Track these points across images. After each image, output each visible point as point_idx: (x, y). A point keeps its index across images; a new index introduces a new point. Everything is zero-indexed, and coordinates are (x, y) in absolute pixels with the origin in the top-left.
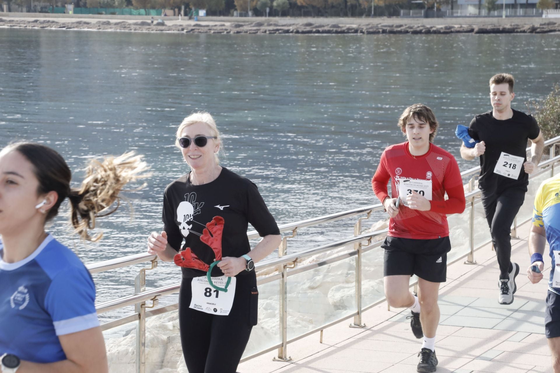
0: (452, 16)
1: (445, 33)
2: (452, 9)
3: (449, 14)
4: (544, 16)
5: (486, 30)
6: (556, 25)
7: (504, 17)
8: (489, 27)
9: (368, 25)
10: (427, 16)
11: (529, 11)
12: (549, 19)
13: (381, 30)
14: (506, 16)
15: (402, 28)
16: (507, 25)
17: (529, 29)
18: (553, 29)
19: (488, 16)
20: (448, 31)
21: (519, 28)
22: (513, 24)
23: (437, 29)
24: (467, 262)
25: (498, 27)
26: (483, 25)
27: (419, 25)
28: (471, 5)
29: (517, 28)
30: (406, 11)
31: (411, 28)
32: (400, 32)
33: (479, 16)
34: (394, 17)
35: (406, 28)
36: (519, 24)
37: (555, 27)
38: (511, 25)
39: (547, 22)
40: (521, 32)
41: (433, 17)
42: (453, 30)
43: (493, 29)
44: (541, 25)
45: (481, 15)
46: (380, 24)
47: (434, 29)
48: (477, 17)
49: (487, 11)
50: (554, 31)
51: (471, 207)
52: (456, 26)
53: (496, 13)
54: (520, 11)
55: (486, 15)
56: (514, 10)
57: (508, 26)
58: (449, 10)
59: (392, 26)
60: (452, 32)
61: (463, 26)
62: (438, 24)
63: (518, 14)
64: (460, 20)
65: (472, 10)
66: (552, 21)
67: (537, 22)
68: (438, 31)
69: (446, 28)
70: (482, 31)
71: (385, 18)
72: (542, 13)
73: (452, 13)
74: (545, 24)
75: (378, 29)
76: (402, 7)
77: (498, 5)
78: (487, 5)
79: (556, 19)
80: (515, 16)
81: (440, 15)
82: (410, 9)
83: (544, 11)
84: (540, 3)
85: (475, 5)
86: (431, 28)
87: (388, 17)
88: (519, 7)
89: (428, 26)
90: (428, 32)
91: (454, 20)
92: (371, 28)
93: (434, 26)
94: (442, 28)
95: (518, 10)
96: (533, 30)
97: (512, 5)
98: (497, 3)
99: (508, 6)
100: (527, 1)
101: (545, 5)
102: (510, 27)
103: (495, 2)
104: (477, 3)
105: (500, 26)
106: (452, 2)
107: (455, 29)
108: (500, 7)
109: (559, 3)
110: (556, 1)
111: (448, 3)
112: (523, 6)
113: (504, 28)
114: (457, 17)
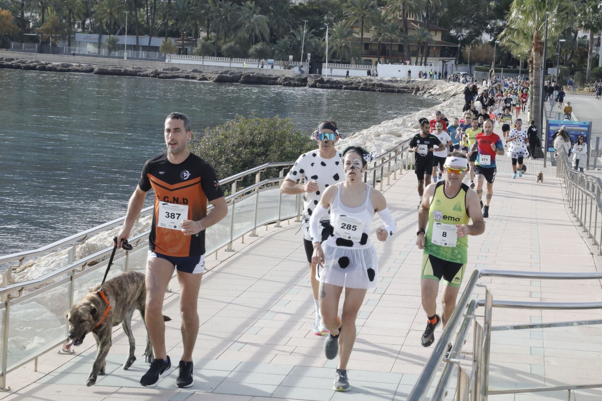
0: (69, 53)
1: (61, 71)
2: (69, 45)
3: (66, 51)
4: (167, 61)
5: (107, 71)
6: (180, 71)
7: (125, 58)
8: (110, 68)
10: (41, 51)
11: (152, 54)
14: (128, 58)
15: (13, 62)
16: (129, 67)
17: (152, 73)
18: (176, 75)
19: (109, 56)
20: (65, 69)
21: (142, 72)
22: (135, 67)
23: (53, 66)
25: (120, 69)
26: (104, 66)
27: (33, 60)
28: (90, 42)
29: (139, 71)
30: (18, 44)
31: (24, 63)
32: (11, 67)
33: (98, 55)
34: (4, 49)
35: (17, 62)
36: (141, 67)
37: (179, 73)
38: (133, 68)
39: (170, 67)
40: (143, 76)
41: (48, 52)
42: (70, 68)
43: (114, 71)
44: (164, 70)
45: (101, 54)
47: (50, 66)
48: (96, 56)
49: (107, 51)
50: (178, 77)
52: (74, 64)
53: (117, 54)
54: (143, 54)
55: (106, 55)
56: (136, 52)
57: (130, 69)
58: (66, 46)
59: (2, 59)
60: (69, 71)
61: (82, 65)
62: (55, 60)
63: (140, 56)
64: (78, 58)
65: (91, 48)
66: (175, 66)
67: (160, 67)
68: (53, 68)
69: (63, 65)
70: (102, 72)
72: (165, 58)
73: (69, 50)
74: (168, 69)
76: (12, 39)
77: (119, 45)
78: (107, 44)
79: (179, 64)
80: (137, 58)
81: (56, 51)
82: (22, 42)
84: (162, 47)
85: (94, 44)
86: (47, 64)
88: (141, 48)
89: (43, 62)
90: (43, 68)
91: (72, 58)
93: (50, 62)
94: (58, 65)
95: (140, 52)
96: (156, 75)
97: (134, 46)
98: (118, 43)
99: (130, 47)
100: (150, 43)
101: (168, 49)
102: (132, 69)
103: (116, 42)
104: (97, 41)
105: (121, 68)
106: (70, 38)
107: (73, 67)
108: (122, 47)
109: (182, 49)
110: (179, 46)
111: (64, 39)
112: (145, 48)
113: (126, 71)
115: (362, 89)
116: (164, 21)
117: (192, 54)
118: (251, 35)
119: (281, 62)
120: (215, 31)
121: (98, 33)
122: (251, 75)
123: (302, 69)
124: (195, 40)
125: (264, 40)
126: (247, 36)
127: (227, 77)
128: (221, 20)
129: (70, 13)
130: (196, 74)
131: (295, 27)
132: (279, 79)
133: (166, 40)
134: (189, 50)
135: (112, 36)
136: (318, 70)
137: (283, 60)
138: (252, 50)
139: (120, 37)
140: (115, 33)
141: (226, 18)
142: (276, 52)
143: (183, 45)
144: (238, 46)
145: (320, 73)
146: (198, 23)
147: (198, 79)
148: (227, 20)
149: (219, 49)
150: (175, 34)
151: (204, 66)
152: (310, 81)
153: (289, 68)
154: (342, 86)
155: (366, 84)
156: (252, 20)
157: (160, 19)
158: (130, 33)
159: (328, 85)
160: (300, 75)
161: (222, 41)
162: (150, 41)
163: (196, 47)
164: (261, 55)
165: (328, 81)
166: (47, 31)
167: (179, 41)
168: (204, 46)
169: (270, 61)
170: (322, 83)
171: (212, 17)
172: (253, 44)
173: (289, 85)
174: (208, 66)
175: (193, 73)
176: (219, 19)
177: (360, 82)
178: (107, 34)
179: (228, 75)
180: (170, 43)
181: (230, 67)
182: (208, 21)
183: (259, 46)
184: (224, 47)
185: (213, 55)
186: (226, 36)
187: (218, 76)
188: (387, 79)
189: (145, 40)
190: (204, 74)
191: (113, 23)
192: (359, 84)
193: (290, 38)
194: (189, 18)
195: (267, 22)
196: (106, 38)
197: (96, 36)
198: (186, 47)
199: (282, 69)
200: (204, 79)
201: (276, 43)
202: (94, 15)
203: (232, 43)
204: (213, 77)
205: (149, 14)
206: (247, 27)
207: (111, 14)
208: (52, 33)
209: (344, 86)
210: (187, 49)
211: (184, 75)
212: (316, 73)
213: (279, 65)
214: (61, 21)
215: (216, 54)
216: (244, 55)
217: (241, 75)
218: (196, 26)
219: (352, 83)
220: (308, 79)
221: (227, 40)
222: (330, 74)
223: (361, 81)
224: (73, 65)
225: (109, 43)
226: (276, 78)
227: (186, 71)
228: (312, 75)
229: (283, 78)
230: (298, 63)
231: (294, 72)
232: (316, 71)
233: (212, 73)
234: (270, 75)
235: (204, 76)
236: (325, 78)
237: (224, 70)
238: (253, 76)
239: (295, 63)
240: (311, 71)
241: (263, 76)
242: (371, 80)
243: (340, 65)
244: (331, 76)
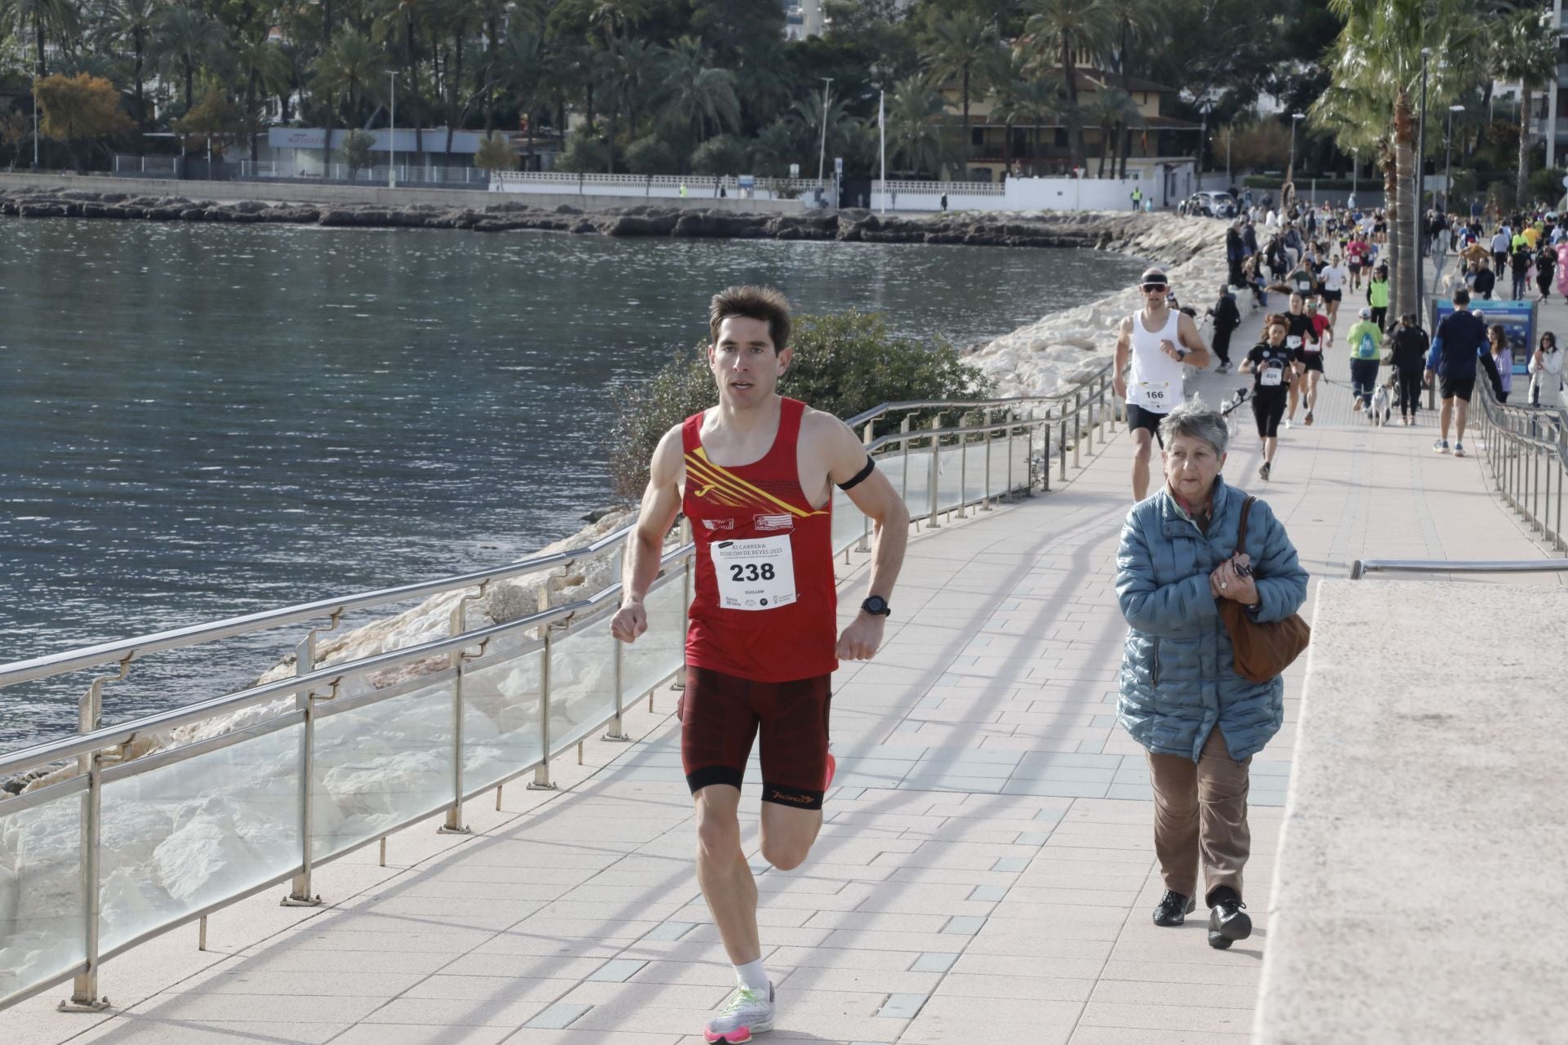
0: (256, 179)
1: (242, 220)
2: (255, 157)
3: (246, 173)
4: (492, 187)
5: (351, 215)
6: (527, 212)
7: (392, 185)
8: (358, 210)
9: (29, 191)
10: (186, 174)
11: (454, 171)
12: (508, 195)
13: (65, 207)
14: (398, 184)
15: (123, 203)
16: (403, 206)
17: (460, 218)
18: (519, 220)
19: (351, 180)
20: (251, 215)
21: (436, 216)
22: (419, 204)
23: (221, 208)
25: (382, 211)
26: (343, 205)
27: (172, 197)
28: (304, 149)
29: (429, 216)
30: (130, 158)
31: (149, 204)
32: (120, 215)
33: (326, 179)
34: (97, 173)
35: (135, 203)
36: (434, 204)
37: (524, 216)
38: (414, 208)
39: (503, 202)
40: (441, 226)
41: (203, 177)
42: (262, 212)
43: (370, 215)
44: (489, 209)
45: (331, 177)
46: (62, 189)
47: (214, 209)
48: (321, 182)
49: (346, 167)
50: (524, 225)
52: (272, 204)
53: (370, 174)
54: (433, 173)
55: (345, 177)
56: (415, 168)
57: (406, 210)
58: (246, 160)
59: (96, 197)
60: (260, 219)
61: (289, 204)
62: (225, 195)
63: (427, 180)
64: (279, 188)
65: (306, 163)
66: (515, 200)
67: (477, 202)
68: (222, 214)
69: (244, 207)
70: (337, 220)
71: (71, 173)
72: (487, 181)
73: (255, 169)
74: (498, 208)
75: (56, 203)
76: (117, 147)
77: (375, 152)
78: (347, 151)
79: (524, 195)
80: (420, 184)
81: (223, 173)
82: (140, 153)
83: (492, 174)
84: (481, 153)
85: (314, 152)
86: (205, 205)
87: (80, 174)
88: (428, 160)
89: (196, 201)
90: (197, 215)
91: (262, 188)
92: (38, 200)
93: (213, 200)
94: (232, 207)
95: (427, 168)
96: (471, 222)
97: (411, 154)
98: (374, 147)
99: (401, 157)
100: (449, 147)
101: (494, 160)
102: (411, 212)
103: (369, 146)
104: (321, 145)
105: (385, 208)
106: (254, 140)
107: (270, 210)
108: (381, 159)
109: (527, 157)
110: (521, 149)
111: (242, 143)
112: (439, 159)
113: (397, 215)
114: (269, 180)
115: (972, 241)
116: (478, 89)
117: (552, 168)
118: (694, 119)
119: (771, 181)
120: (604, 112)
121: (322, 125)
122: (701, 215)
123: (823, 196)
124: (557, 133)
125: (727, 129)
126: (686, 121)
127: (641, 222)
128: (620, 84)
129: (253, 79)
130: (567, 218)
131: (801, 94)
132: (769, 223)
133: (490, 137)
134: (545, 158)
135: (357, 130)
136: (860, 198)
137: (775, 176)
138: (699, 154)
139: (376, 134)
140: (362, 125)
141: (634, 78)
142: (758, 156)
143: (530, 147)
144: (664, 146)
145: (867, 204)
146: (565, 92)
147: (572, 228)
148: (635, 85)
149: (618, 153)
150: (506, 121)
151: (584, 196)
152: (845, 226)
153: (792, 195)
154: (923, 235)
155: (980, 229)
156: (697, 82)
157: (467, 86)
158: (402, 122)
159: (889, 233)
160: (820, 212)
161: (625, 135)
162: (450, 141)
163: (563, 150)
164: (721, 166)
165: (889, 225)
166: (202, 124)
167: (518, 136)
168: (581, 149)
169: (745, 179)
170: (873, 230)
171: (599, 76)
172: (700, 141)
173: (795, 235)
174: (594, 197)
175: (558, 216)
176: (616, 83)
177: (965, 225)
178: (342, 126)
179: (644, 217)
180: (500, 145)
181: (648, 199)
182: (590, 88)
183: (715, 144)
184: (632, 149)
185: (604, 170)
186: (634, 121)
187: (622, 222)
188: (1029, 214)
189: (436, 139)
190: (586, 216)
191: (358, 99)
192: (964, 229)
193: (789, 122)
194: (542, 81)
195: (731, 84)
196: (342, 136)
197: (317, 134)
198: (536, 153)
199: (775, 198)
200: (586, 228)
201: (756, 136)
202: (312, 82)
203: (651, 140)
204: (608, 223)
205: (441, 74)
206: (686, 99)
207: (353, 77)
208: (213, 130)
209: (928, 235)
210: (539, 157)
211: (537, 220)
212: (857, 206)
213: (767, 188)
214: (231, 100)
215: (610, 167)
216: (679, 167)
217: (678, 216)
218: (560, 101)
219: (947, 228)
220: (840, 221)
221: (637, 131)
222: (890, 206)
223: (968, 221)
224: (268, 207)
225: (351, 148)
226: (763, 222)
227: (542, 210)
228: (849, 210)
229: (780, 219)
230: (811, 182)
231: (804, 204)
232: (857, 200)
233: (606, 213)
234: (746, 214)
235: (585, 221)
236: (882, 218)
237: (635, 205)
238: (706, 219)
239: (805, 182)
240: (845, 201)
241: (730, 218)
242: (993, 219)
243: (916, 185)
244: (893, 210)
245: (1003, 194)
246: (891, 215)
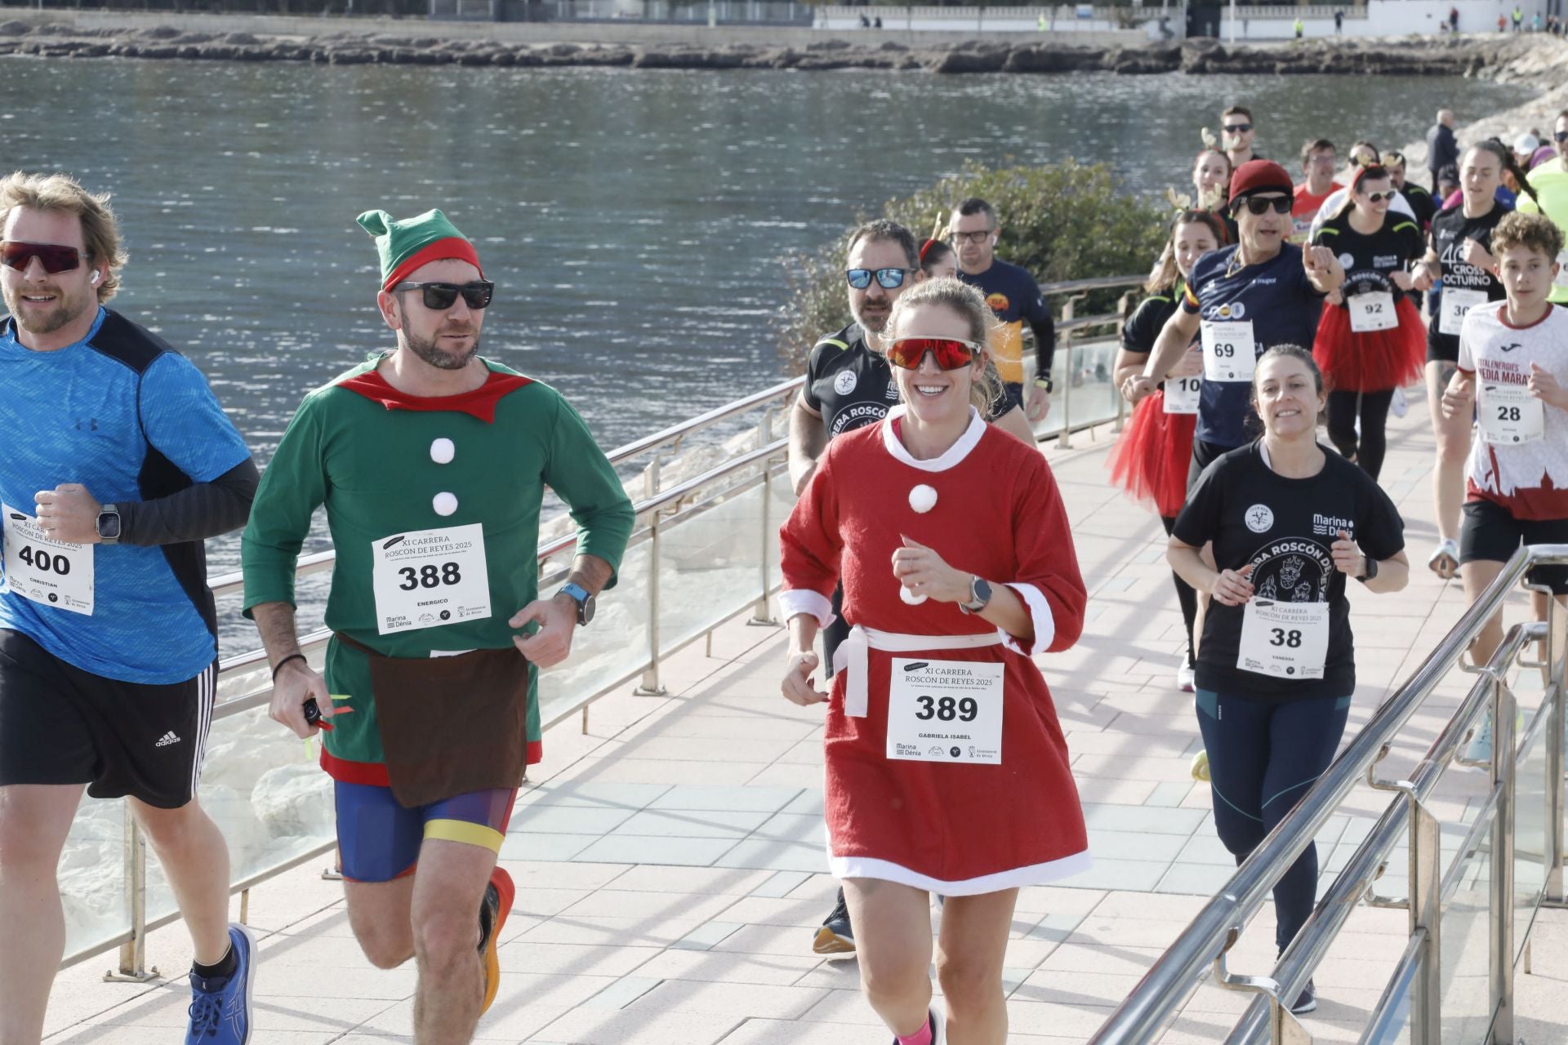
0: (571, 18)
1: (554, 63)
3: (564, 13)
4: (817, 24)
5: (665, 57)
6: (850, 49)
7: (712, 24)
8: (674, 52)
9: (340, 37)
10: (502, 16)
11: (778, 8)
12: (831, 32)
13: (375, 53)
14: (719, 23)
15: (435, 48)
16: (721, 46)
17: (780, 58)
18: (841, 59)
19: (670, 20)
20: (564, 58)
21: (754, 56)
22: (737, 44)
23: (533, 52)
24: (641, 691)
25: (698, 52)
26: (658, 46)
27: (484, 41)
29: (747, 56)
31: (461, 48)
32: (430, 61)
33: (645, 19)
34: (413, 17)
35: (447, 48)
36: (753, 44)
37: (847, 54)
38: (732, 47)
39: (825, 39)
40: (758, 66)
41: (519, 18)
42: (575, 56)
43: (686, 57)
44: (810, 48)
45: (650, 17)
46: (372, 35)
47: (525, 52)
48: (640, 22)
49: (666, 7)
50: (845, 64)
51: (652, 539)
52: (585, 46)
53: (691, 13)
54: (755, 10)
55: (664, 17)
56: (738, 5)
57: (723, 50)
58: (563, 1)
59: (407, 42)
60: (573, 63)
61: (604, 46)
62: (536, 38)
63: (749, 17)
64: (596, 30)
65: (624, 3)
66: (838, 37)
67: (798, 40)
68: (534, 57)
69: (557, 50)
70: (654, 62)
71: (386, 18)
72: (812, 17)
73: (573, 10)
74: (819, 47)
75: (367, 49)
79: (845, 32)
80: (743, 22)
81: (540, 13)
83: (817, 11)
86: (517, 49)
87: (395, 18)
89: (508, 45)
90: (509, 60)
91: (578, 30)
92: (348, 46)
93: (525, 43)
94: (545, 51)
95: (749, 5)
96: (791, 60)
102: (728, 52)
105: (701, 48)
107: (582, 54)
113: (713, 56)
114: (587, 21)
115: (1329, 70)
117: (880, 2)
119: (1112, 10)
122: (1034, 49)
123: (1169, 25)
127: (971, 59)
130: (892, 56)
132: (1107, 57)
136: (1209, 26)
137: (1118, 5)
145: (1216, 33)
147: (897, 66)
151: (911, 32)
152: (1190, 57)
153: (1134, 24)
154: (1274, 66)
155: (1337, 58)
159: (1237, 64)
160: (1163, 43)
165: (1237, 55)
169: (1083, 8)
170: (1220, 62)
173: (1134, 70)
174: (922, 33)
175: (883, 54)
177: (1321, 53)
179: (973, 53)
181: (980, 33)
185: (935, 4)
187: (949, 58)
188: (1394, 38)
190: (911, 53)
192: (1319, 58)
199: (1116, 29)
200: (912, 65)
204: (934, 60)
209: (1280, 66)
211: (860, 58)
212: (1204, 35)
213: (1108, 18)
215: (941, 1)
217: (1008, 51)
219: (1300, 57)
220: (1185, 52)
222: (1241, 34)
223: (1325, 48)
224: (581, 49)
226: (1099, 55)
227: (865, 47)
228: (1194, 40)
229: (1118, 52)
230: (1156, 10)
231: (1147, 35)
232: (1204, 29)
233: (933, 49)
234: (1082, 47)
235: (911, 58)
236: (1230, 48)
237: (965, 39)
238: (1039, 53)
239: (1149, 10)
240: (1192, 30)
241: (1064, 52)
242: (1352, 46)
243: (1270, 10)
244: (1246, 39)
245: (1366, 17)
246: (1240, 45)
